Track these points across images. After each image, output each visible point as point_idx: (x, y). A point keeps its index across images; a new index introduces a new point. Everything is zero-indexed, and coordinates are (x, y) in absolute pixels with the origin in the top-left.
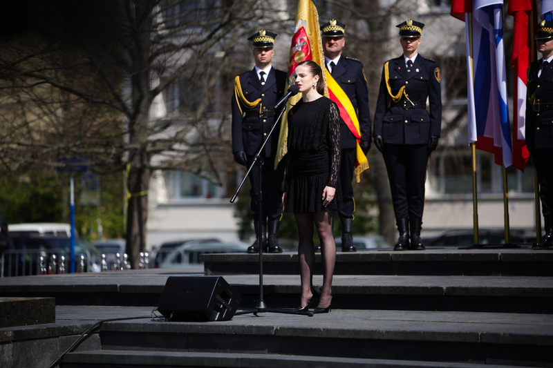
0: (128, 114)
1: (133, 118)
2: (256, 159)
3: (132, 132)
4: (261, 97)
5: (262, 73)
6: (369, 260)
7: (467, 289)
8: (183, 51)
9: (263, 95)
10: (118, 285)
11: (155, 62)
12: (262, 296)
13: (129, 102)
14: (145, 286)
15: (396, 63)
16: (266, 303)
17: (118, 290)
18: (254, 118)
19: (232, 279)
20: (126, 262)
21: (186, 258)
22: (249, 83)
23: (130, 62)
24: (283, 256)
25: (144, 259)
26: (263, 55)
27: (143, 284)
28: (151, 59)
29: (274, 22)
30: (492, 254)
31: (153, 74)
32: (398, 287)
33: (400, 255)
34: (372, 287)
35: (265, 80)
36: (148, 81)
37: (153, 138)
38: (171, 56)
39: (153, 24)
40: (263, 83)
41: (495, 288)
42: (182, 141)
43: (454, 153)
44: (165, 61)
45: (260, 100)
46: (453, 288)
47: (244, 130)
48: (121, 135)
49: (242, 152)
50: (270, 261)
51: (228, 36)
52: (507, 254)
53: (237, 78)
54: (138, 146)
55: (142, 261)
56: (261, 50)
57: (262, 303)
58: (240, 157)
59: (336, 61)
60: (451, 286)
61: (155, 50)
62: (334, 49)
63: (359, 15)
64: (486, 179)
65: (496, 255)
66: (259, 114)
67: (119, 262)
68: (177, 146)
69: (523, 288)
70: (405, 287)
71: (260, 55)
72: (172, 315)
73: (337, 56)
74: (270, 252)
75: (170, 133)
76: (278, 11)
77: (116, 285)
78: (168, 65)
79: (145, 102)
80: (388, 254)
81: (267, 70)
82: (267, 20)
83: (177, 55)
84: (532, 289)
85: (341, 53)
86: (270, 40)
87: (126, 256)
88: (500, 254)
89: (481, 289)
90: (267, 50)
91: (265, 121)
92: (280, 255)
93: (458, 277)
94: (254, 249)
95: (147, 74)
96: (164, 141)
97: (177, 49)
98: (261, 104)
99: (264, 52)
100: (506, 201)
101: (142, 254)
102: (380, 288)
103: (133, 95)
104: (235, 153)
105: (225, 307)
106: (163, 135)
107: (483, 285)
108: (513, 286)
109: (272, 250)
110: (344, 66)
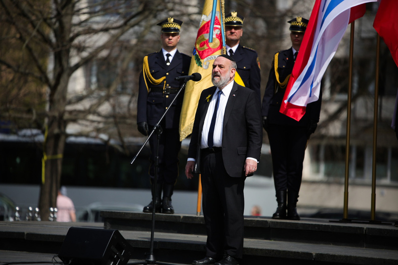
0: (50, 86)
1: (54, 89)
2: (155, 128)
3: (52, 101)
4: (165, 75)
5: (168, 55)
6: (250, 226)
7: (333, 256)
8: (101, 34)
9: (167, 74)
10: (26, 233)
11: (76, 41)
12: (152, 250)
13: (51, 76)
14: (49, 235)
15: (285, 54)
16: (155, 257)
17: (25, 237)
18: (158, 93)
19: (128, 235)
20: (36, 215)
21: (92, 216)
22: (156, 63)
23: (54, 40)
24: (174, 216)
25: (53, 214)
26: (170, 40)
27: (48, 233)
28: (72, 39)
29: (183, 14)
30: (359, 228)
31: (73, 52)
32: (273, 250)
33: (277, 222)
34: (250, 248)
35: (170, 61)
36: (68, 58)
37: (69, 108)
38: (90, 37)
39: (76, 9)
40: (168, 64)
41: (359, 257)
42: (95, 113)
43: (333, 142)
44: (84, 42)
45: (164, 78)
46: (322, 255)
47: (148, 103)
48: (42, 103)
49: (145, 123)
50: (163, 220)
51: (143, 23)
52: (371, 228)
53: (146, 58)
54: (56, 114)
55: (52, 215)
56: (168, 35)
57: (152, 256)
58: (142, 127)
59: (234, 49)
60: (320, 253)
61: (76, 32)
62: (233, 37)
63: (258, 14)
64: (360, 166)
65: (362, 229)
66: (163, 90)
67: (30, 214)
68: (91, 117)
69: (384, 259)
70: (279, 251)
71: (167, 40)
72: (70, 261)
73: (235, 44)
74: (163, 213)
75: (86, 104)
76: (188, 6)
77: (24, 233)
78: (87, 45)
79: (65, 76)
80: (266, 221)
81: (173, 53)
82: (177, 13)
83: (95, 37)
84: (392, 260)
85: (239, 42)
86: (177, 27)
87: (37, 210)
88: (365, 228)
89: (346, 257)
90: (173, 35)
91: (167, 96)
92: (172, 216)
93: (327, 245)
94: (149, 209)
95: (68, 51)
96: (80, 112)
97: (96, 32)
98: (165, 82)
99: (171, 37)
100: (374, 187)
101: (52, 209)
102: (257, 250)
103: (55, 68)
104: (139, 124)
105: (118, 258)
106: (79, 107)
107: (348, 254)
108: (375, 257)
109: (165, 211)
110: (241, 54)
